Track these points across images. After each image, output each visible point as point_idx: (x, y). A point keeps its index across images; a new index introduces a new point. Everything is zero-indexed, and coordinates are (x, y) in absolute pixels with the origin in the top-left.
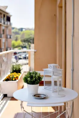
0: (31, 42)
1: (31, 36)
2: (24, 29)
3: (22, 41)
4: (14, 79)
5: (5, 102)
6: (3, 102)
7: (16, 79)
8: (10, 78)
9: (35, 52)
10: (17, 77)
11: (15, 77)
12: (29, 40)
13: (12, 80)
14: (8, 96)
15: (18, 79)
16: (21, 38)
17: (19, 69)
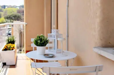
0: (13, 19)
1: (13, 13)
2: (7, 6)
3: (5, 18)
4: (11, 49)
5: (5, 69)
6: (4, 69)
7: (13, 49)
8: (8, 48)
9: (26, 25)
10: (14, 47)
11: (12, 47)
12: (11, 16)
13: (10, 50)
14: (7, 64)
15: (14, 49)
16: (4, 15)
17: (14, 40)
